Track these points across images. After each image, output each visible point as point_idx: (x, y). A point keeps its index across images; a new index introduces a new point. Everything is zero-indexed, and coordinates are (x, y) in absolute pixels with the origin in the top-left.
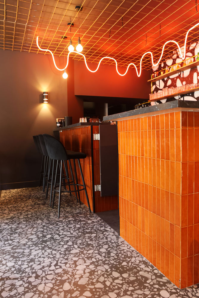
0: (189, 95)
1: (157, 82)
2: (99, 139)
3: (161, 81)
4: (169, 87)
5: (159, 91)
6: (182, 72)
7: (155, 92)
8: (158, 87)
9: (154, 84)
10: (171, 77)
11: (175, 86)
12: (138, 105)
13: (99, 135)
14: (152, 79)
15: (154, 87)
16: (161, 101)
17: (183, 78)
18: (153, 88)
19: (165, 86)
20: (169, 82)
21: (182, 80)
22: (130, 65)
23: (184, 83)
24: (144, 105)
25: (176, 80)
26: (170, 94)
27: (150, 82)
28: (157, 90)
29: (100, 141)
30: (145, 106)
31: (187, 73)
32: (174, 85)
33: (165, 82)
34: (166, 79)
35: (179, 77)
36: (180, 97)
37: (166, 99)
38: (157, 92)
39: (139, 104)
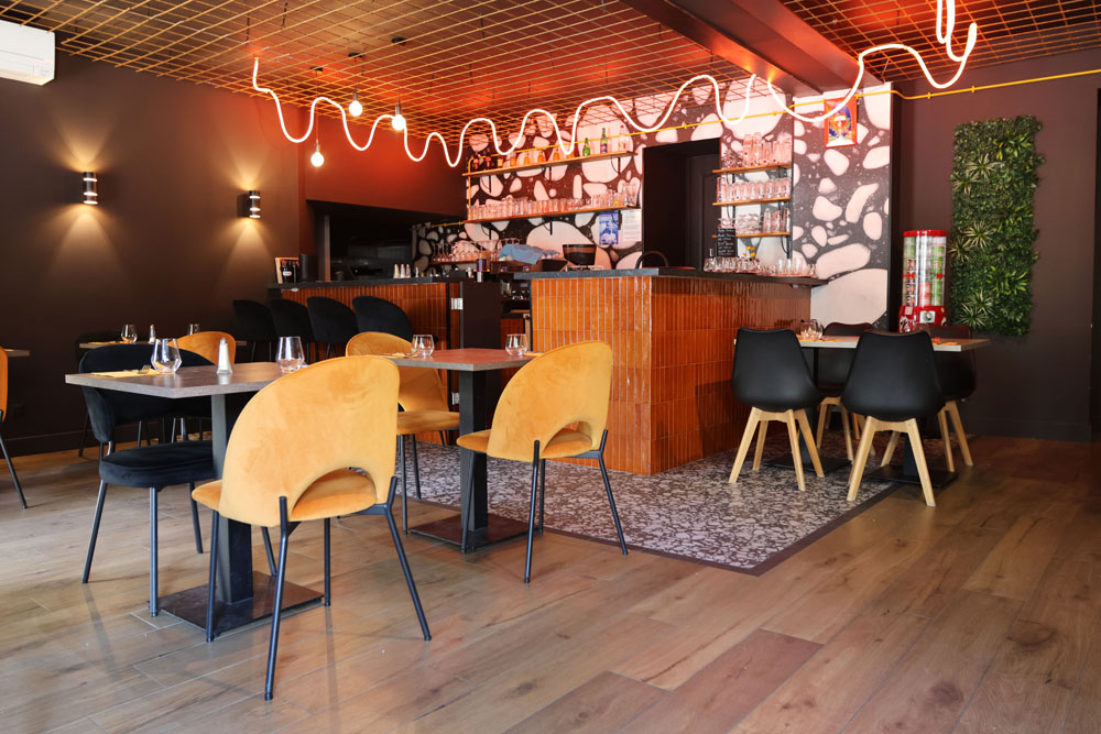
0: (563, 220)
1: (485, 180)
2: (461, 308)
3: (494, 178)
4: (517, 195)
5: (489, 202)
6: (548, 169)
7: (477, 202)
8: (487, 191)
9: (476, 181)
10: (520, 174)
11: (532, 197)
12: (424, 225)
13: (461, 301)
14: (469, 173)
15: (475, 189)
16: (494, 224)
17: (550, 181)
18: (472, 191)
19: (505, 192)
20: (516, 185)
21: (549, 185)
22: (431, 136)
23: (553, 192)
24: (444, 229)
25: (534, 183)
26: (522, 213)
27: (466, 177)
28: (482, 197)
29: (462, 312)
30: (449, 231)
31: (558, 173)
32: (526, 193)
33: (507, 184)
34: (507, 176)
35: (541, 177)
36: (540, 220)
37: (508, 222)
38: (482, 203)
39: (428, 225)
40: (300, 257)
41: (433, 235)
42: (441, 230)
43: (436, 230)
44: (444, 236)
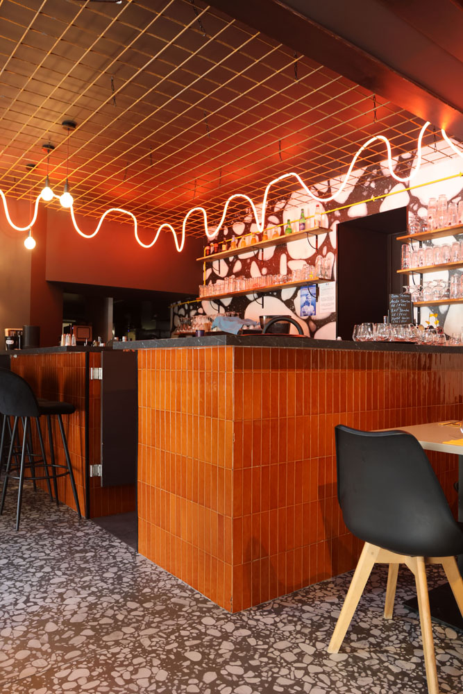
0: (272, 295)
1: (215, 264)
2: (101, 378)
3: (222, 261)
4: (238, 275)
5: (219, 282)
6: (261, 250)
7: (211, 282)
8: (217, 273)
9: (210, 265)
10: (241, 256)
11: (248, 276)
12: (177, 303)
13: (101, 370)
14: (205, 257)
15: (209, 271)
16: (222, 300)
17: (262, 261)
18: (207, 274)
19: (230, 273)
20: (238, 267)
21: (261, 264)
22: (162, 226)
23: (264, 271)
24: (189, 306)
25: (250, 263)
26: (239, 290)
27: (201, 262)
28: (214, 278)
29: (102, 382)
30: (191, 307)
31: (269, 253)
32: (245, 273)
33: (231, 265)
34: (231, 259)
35: (255, 258)
36: (256, 295)
37: (231, 298)
38: (213, 283)
39: (180, 303)
40: (24, 328)
41: (182, 312)
42: (186, 307)
43: (183, 306)
44: (188, 312)
